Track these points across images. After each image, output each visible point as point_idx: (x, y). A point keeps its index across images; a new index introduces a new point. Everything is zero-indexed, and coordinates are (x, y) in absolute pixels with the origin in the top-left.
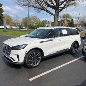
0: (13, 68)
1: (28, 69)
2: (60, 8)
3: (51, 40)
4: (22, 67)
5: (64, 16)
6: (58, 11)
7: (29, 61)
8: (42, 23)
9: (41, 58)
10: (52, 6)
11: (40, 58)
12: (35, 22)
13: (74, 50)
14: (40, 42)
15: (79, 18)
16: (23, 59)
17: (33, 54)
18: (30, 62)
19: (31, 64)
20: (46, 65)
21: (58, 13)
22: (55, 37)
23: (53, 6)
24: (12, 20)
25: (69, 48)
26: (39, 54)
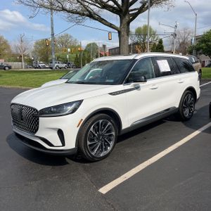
0: (47, 165)
1: (88, 165)
2: (132, 10)
3: (137, 88)
4: (68, 160)
5: (139, 32)
6: (127, 18)
7: (89, 143)
8: (85, 50)
9: (116, 134)
10: (111, 7)
11: (113, 133)
12: (69, 50)
13: (187, 111)
14: (111, 94)
15: (176, 35)
16: (75, 140)
17: (98, 124)
18: (90, 145)
19: (93, 150)
20: (129, 151)
21: (128, 24)
22: (145, 79)
23: (115, 6)
24: (8, 47)
25: (177, 106)
26: (109, 123)
